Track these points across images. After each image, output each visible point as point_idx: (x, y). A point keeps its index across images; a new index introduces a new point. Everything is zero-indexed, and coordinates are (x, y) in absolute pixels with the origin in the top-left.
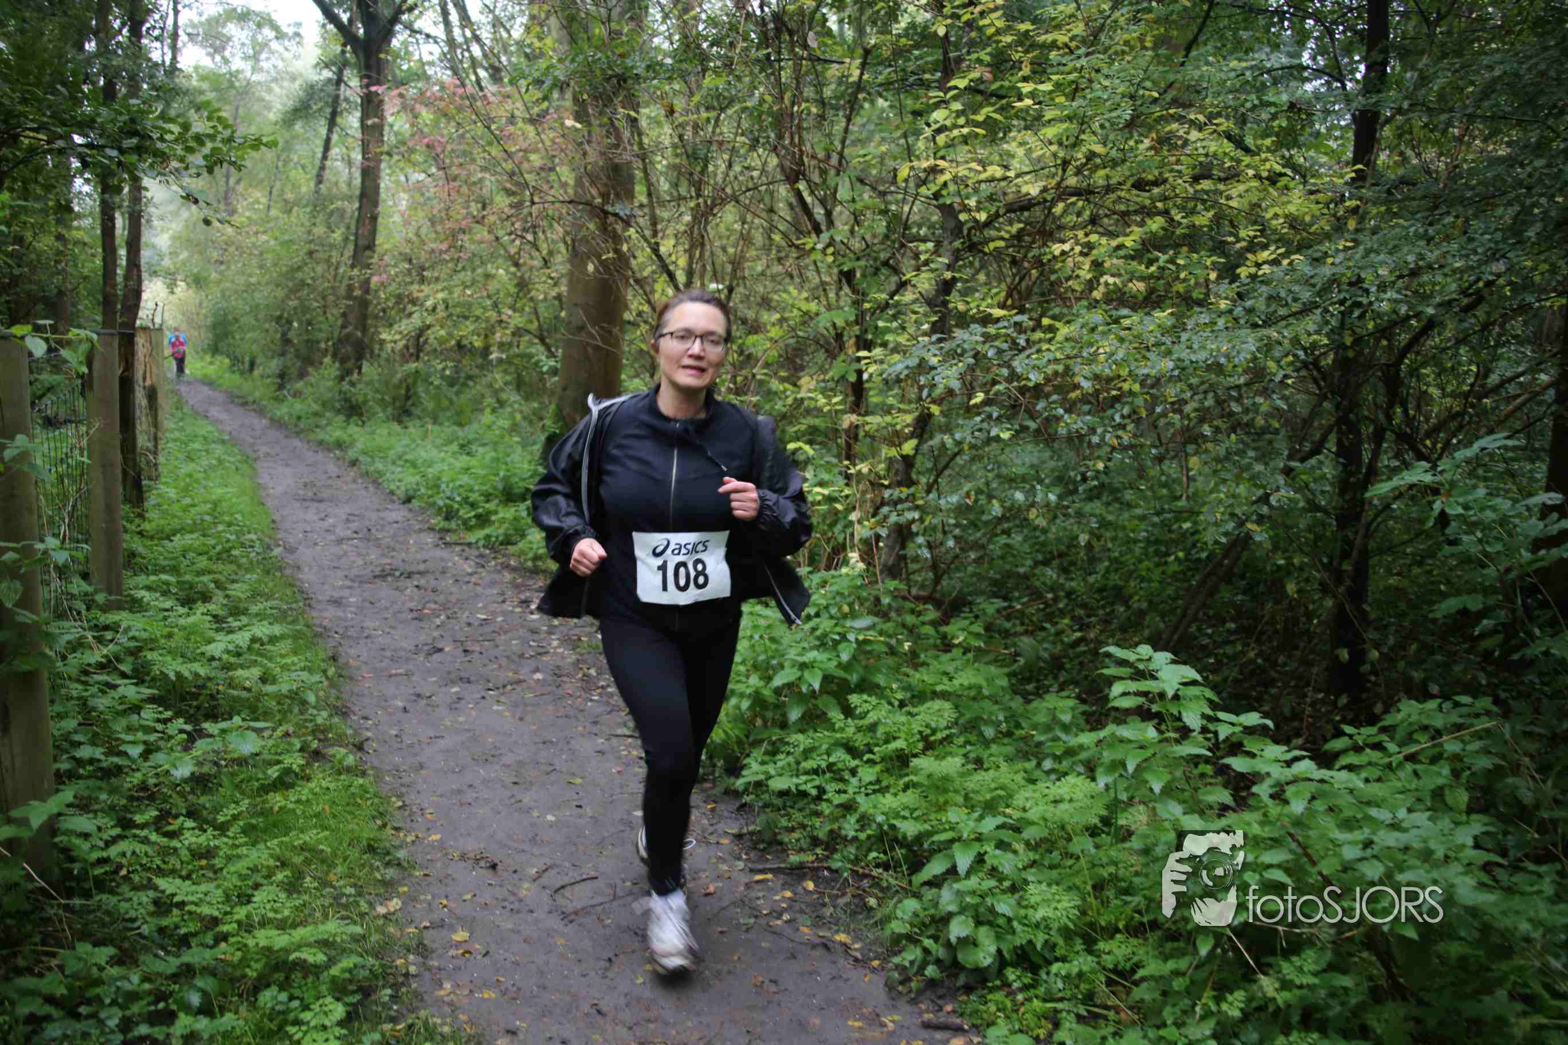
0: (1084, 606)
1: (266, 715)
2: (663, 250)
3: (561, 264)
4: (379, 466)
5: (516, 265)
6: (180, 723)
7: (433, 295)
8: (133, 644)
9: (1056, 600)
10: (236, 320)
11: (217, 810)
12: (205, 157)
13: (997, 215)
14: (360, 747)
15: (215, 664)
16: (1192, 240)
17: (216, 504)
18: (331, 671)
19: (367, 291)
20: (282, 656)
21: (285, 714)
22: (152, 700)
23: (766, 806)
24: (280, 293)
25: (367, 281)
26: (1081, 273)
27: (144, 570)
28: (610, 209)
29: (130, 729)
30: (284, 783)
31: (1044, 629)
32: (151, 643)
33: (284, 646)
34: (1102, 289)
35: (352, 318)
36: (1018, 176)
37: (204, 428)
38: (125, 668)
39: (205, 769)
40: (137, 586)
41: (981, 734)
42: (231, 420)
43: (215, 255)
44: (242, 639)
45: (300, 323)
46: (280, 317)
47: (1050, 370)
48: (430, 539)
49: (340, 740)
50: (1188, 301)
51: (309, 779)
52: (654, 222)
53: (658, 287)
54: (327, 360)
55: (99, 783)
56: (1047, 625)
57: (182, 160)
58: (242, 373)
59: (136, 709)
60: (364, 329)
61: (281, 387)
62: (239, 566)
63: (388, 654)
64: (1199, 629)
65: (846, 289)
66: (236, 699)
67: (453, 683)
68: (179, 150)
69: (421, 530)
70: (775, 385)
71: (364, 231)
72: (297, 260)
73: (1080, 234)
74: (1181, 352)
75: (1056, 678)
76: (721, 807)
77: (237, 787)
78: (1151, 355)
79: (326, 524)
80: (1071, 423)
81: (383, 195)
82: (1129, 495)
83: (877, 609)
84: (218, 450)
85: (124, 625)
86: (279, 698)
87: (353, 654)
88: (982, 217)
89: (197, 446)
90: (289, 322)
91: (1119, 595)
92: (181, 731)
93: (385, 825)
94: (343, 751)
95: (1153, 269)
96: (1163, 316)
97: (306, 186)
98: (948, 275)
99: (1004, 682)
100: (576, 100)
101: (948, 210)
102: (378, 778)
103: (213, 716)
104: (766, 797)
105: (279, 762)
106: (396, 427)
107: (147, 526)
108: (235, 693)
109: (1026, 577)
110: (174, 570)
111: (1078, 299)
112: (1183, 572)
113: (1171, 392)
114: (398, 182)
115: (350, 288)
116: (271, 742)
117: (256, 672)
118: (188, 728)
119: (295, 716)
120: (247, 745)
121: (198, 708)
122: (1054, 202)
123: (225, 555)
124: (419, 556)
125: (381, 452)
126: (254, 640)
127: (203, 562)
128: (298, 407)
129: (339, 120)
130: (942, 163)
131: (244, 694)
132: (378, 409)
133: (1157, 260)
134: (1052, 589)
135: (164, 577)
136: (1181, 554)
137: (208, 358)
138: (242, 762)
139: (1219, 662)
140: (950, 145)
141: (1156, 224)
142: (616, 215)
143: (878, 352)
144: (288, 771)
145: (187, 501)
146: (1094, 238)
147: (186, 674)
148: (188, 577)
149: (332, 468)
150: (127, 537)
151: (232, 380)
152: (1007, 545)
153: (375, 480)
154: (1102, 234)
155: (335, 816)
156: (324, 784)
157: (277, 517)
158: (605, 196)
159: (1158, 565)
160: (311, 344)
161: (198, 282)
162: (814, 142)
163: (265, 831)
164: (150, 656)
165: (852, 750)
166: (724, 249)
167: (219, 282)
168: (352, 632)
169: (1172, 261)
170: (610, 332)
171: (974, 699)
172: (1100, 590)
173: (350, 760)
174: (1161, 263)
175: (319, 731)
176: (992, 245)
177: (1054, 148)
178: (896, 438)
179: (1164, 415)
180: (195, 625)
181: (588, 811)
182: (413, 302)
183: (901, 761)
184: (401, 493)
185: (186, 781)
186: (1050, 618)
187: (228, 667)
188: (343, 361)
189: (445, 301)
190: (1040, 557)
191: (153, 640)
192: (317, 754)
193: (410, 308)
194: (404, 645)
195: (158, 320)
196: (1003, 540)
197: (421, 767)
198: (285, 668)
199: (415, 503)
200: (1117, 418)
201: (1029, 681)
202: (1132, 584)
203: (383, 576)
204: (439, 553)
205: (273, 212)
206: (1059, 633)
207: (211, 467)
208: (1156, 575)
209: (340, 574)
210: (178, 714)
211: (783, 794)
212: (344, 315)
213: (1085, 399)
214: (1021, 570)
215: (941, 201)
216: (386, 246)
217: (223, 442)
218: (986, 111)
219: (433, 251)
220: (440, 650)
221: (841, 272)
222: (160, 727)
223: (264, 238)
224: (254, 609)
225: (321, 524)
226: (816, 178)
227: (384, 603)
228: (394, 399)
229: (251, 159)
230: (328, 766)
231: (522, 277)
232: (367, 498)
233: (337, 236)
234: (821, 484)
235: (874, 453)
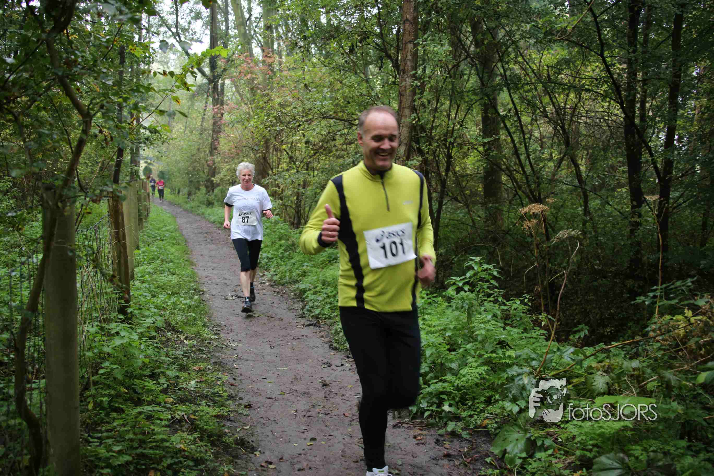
10: (173, 174)
24: (187, 164)
46: (188, 173)
54: (203, 188)
58: (175, 194)
61: (188, 198)
149: (199, 219)
216: (222, 148)
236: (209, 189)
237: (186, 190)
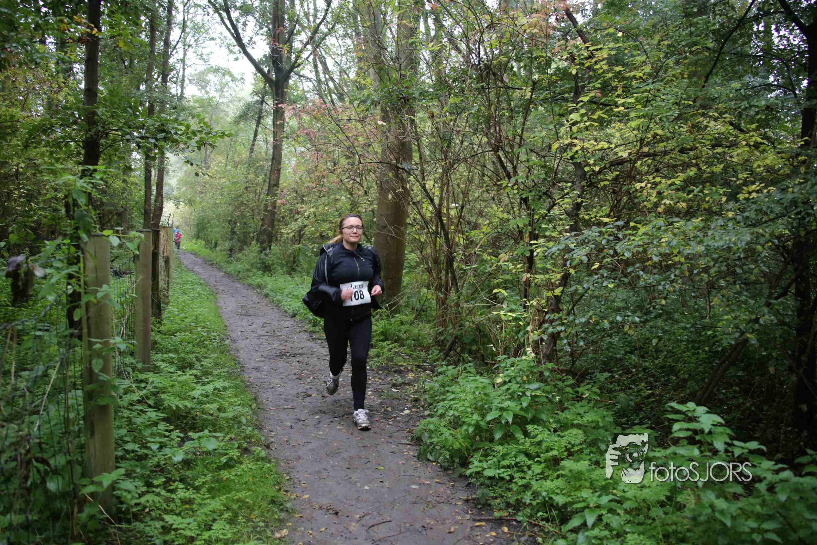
0: (653, 376)
1: (221, 429)
2: (427, 186)
3: (374, 193)
4: (280, 298)
5: (351, 194)
6: (177, 432)
7: (308, 210)
8: (155, 390)
9: (638, 372)
10: (209, 222)
11: (195, 479)
12: (197, 142)
13: (605, 168)
14: (268, 447)
15: (195, 401)
16: (712, 180)
17: (197, 317)
18: (254, 406)
19: (275, 207)
20: (229, 397)
21: (230, 428)
22: (164, 420)
23: (482, 484)
24: (231, 208)
25: (275, 202)
26: (651, 198)
27: (161, 351)
28: (399, 165)
29: (152, 435)
30: (228, 465)
31: (631, 388)
32: (163, 390)
33: (230, 392)
34: (662, 206)
35: (266, 221)
36: (616, 146)
37: (192, 277)
38: (151, 402)
39: (189, 457)
40: (157, 358)
41: (599, 448)
42: (205, 273)
43: (199, 189)
44: (209, 388)
45: (241, 223)
46: (230, 221)
47: (635, 250)
48: (305, 336)
49: (258, 443)
50: (710, 213)
51: (241, 463)
52: (423, 172)
53: (425, 205)
54: (254, 242)
55: (136, 463)
56: (633, 387)
57: (185, 143)
58: (211, 249)
59: (156, 424)
60: (273, 227)
61: (230, 256)
62: (208, 349)
63: (283, 397)
64: (718, 390)
65: (524, 206)
66: (205, 420)
67: (317, 413)
68: (184, 138)
69: (300, 332)
70: (486, 257)
71: (274, 177)
72: (240, 192)
73: (650, 177)
74: (708, 241)
75: (638, 415)
76: (457, 484)
77: (205, 466)
78: (692, 243)
79: (252, 328)
80: (646, 279)
81: (284, 159)
82: (676, 316)
83: (541, 378)
84: (199, 288)
85: (151, 380)
86: (227, 420)
87: (266, 397)
88: (597, 169)
89: (188, 286)
90: (235, 223)
91: (672, 370)
92: (178, 437)
93: (280, 489)
94: (259, 448)
95: (691, 196)
96: (697, 221)
97: (245, 154)
98: (579, 200)
99: (610, 419)
100: (382, 109)
101: (578, 166)
102: (277, 464)
103: (194, 428)
104: (482, 480)
105: (226, 454)
106: (288, 277)
107: (163, 328)
108: (205, 416)
109: (621, 359)
110: (176, 351)
111: (650, 212)
112: (708, 358)
113: (702, 262)
114: (291, 152)
115: (266, 206)
116: (223, 444)
117: (215, 406)
118: (182, 435)
119: (235, 430)
120: (211, 445)
121: (186, 424)
122: (635, 161)
123: (201, 344)
124: (299, 346)
125: (281, 290)
126: (215, 389)
127: (190, 348)
128: (239, 266)
129: (262, 121)
130: (575, 141)
131: (210, 417)
132: (279, 268)
133: (693, 191)
134: (635, 367)
135: (171, 355)
136: (707, 349)
137: (194, 241)
138: (208, 453)
139: (729, 408)
140: (580, 131)
141: (692, 172)
142: (403, 169)
143: (541, 241)
144: (231, 459)
145: (183, 315)
146: (658, 179)
147: (181, 406)
148: (183, 355)
149: (256, 299)
150: (153, 334)
151: (206, 252)
152: (610, 343)
153: (277, 305)
154: (662, 178)
155: (254, 484)
156: (250, 466)
157: (228, 324)
158: (397, 159)
159: (694, 354)
160: (246, 234)
161: (190, 202)
162: (507, 130)
163: (219, 490)
164: (163, 396)
165: (528, 455)
166: (458, 185)
167: (200, 203)
168: (264, 385)
169: (701, 191)
170: (399, 229)
171: (594, 428)
172: (662, 367)
173: (263, 454)
174: (695, 193)
175: (247, 438)
176: (602, 184)
177: (636, 132)
178: (550, 286)
179: (699, 274)
180: (186, 381)
181: (386, 484)
182: (298, 213)
183: (556, 461)
184: (290, 312)
185: (179, 463)
186: (634, 382)
187: (201, 403)
188: (262, 243)
189: (314, 213)
190: (628, 349)
191: (165, 388)
192: (246, 450)
193: (296, 216)
194: (291, 392)
195: (170, 222)
196: (608, 340)
197: (300, 458)
198: (231, 404)
199: (298, 318)
200: (672, 276)
201: (623, 416)
202: (679, 364)
203: (281, 356)
204: (309, 344)
205: (228, 168)
206: (639, 391)
207: (194, 297)
208: (693, 360)
209: (259, 354)
210: (177, 427)
211: (490, 478)
212: (263, 220)
213: (654, 266)
214: (618, 356)
215: (575, 161)
216: (285, 185)
217: (201, 284)
218: (599, 113)
219: (308, 187)
220: (310, 396)
221: (521, 199)
222: (167, 434)
223: (224, 180)
224: (216, 372)
225: (250, 327)
226: (507, 149)
227: (281, 370)
228: (287, 263)
229: (219, 142)
230: (252, 456)
231: (354, 201)
232: (273, 315)
233: (260, 179)
234: (511, 311)
235: (539, 294)
236: (265, 245)
237: (227, 245)
